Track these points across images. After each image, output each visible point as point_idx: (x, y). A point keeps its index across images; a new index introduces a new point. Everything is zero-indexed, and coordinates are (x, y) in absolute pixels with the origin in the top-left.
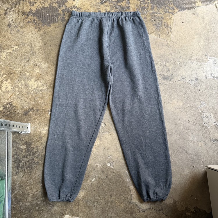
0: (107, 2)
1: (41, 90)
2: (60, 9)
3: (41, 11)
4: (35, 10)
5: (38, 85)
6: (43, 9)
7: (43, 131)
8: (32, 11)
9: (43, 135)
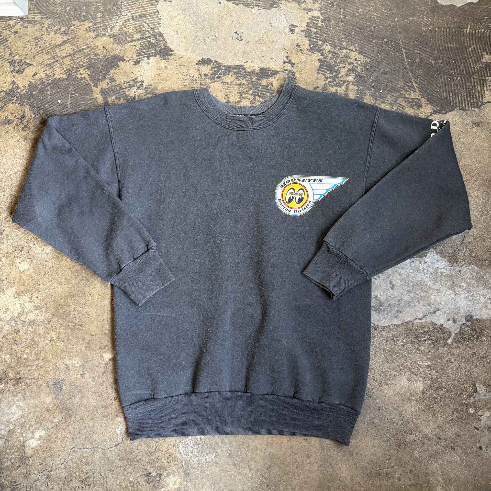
0: (230, 73)
1: (31, 323)
2: (96, 85)
3: (42, 91)
4: (27, 85)
5: (22, 306)
6: (49, 84)
7: (31, 441)
8: (18, 88)
9: (31, 452)
